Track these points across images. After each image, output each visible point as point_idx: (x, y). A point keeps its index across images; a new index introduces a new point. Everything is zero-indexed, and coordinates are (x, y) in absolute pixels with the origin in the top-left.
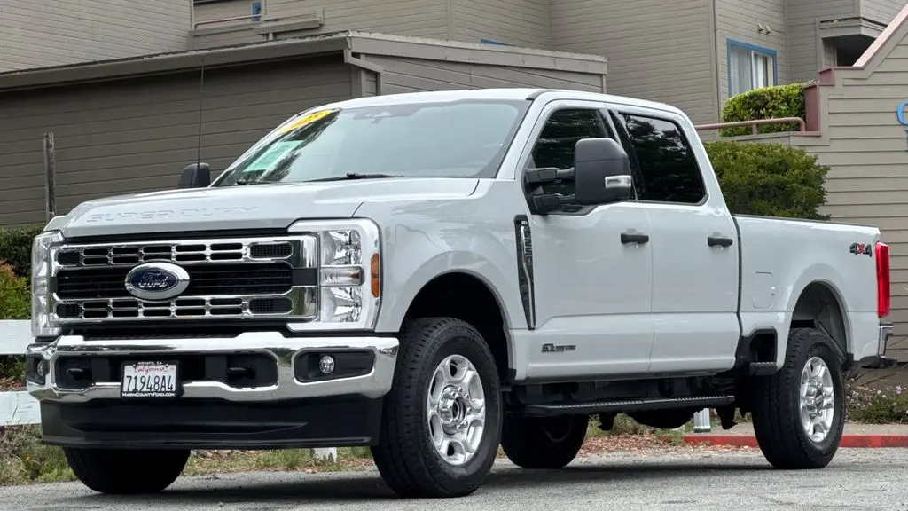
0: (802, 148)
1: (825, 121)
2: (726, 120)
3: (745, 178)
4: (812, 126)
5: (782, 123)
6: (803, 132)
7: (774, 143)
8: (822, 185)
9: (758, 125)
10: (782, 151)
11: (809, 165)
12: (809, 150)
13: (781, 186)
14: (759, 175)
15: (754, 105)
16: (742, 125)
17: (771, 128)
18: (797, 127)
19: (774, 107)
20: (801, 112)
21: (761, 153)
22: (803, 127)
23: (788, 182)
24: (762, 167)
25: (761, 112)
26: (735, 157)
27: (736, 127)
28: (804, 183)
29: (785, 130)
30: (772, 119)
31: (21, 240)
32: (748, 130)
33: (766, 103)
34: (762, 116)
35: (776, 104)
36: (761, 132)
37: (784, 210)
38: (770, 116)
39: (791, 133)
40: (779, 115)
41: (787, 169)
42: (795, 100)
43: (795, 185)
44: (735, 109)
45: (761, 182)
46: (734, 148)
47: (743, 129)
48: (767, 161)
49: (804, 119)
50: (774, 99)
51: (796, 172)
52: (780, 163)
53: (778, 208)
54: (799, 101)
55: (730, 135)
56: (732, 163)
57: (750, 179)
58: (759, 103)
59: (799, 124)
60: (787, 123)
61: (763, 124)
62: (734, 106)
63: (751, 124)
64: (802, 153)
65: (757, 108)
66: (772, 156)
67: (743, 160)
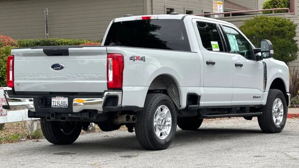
0: (289, 18)
1: (296, 9)
2: (264, 9)
3: (271, 29)
4: (292, 11)
5: (282, 10)
6: (289, 13)
7: (280, 16)
8: (295, 31)
9: (275, 10)
10: (282, 20)
11: (291, 24)
12: (291, 18)
13: (282, 31)
14: (275, 28)
15: (273, 4)
16: (269, 10)
17: (279, 11)
18: (287, 11)
19: (280, 4)
20: (289, 6)
21: (276, 20)
22: (289, 11)
23: (285, 30)
24: (276, 25)
25: (276, 6)
26: (267, 21)
27: (268, 11)
28: (289, 30)
29: (283, 12)
30: (279, 9)
31: (38, 43)
32: (271, 12)
33: (277, 3)
34: (276, 7)
35: (280, 3)
36: (275, 13)
37: (283, 39)
38: (278, 7)
39: (285, 13)
40: (282, 7)
41: (284, 26)
42: (287, 2)
43: (286, 31)
44: (267, 5)
45: (276, 30)
46: (267, 19)
47: (269, 11)
48: (277, 23)
49: (290, 9)
50: (280, 2)
51: (287, 26)
52: (282, 24)
53: (281, 38)
54: (288, 3)
55: (265, 14)
56: (266, 23)
57: (272, 29)
58: (275, 3)
59: (288, 10)
60: (284, 10)
61: (276, 10)
62: (267, 4)
63: (272, 10)
64: (289, 20)
65: (274, 5)
66: (279, 21)
67: (270, 23)
